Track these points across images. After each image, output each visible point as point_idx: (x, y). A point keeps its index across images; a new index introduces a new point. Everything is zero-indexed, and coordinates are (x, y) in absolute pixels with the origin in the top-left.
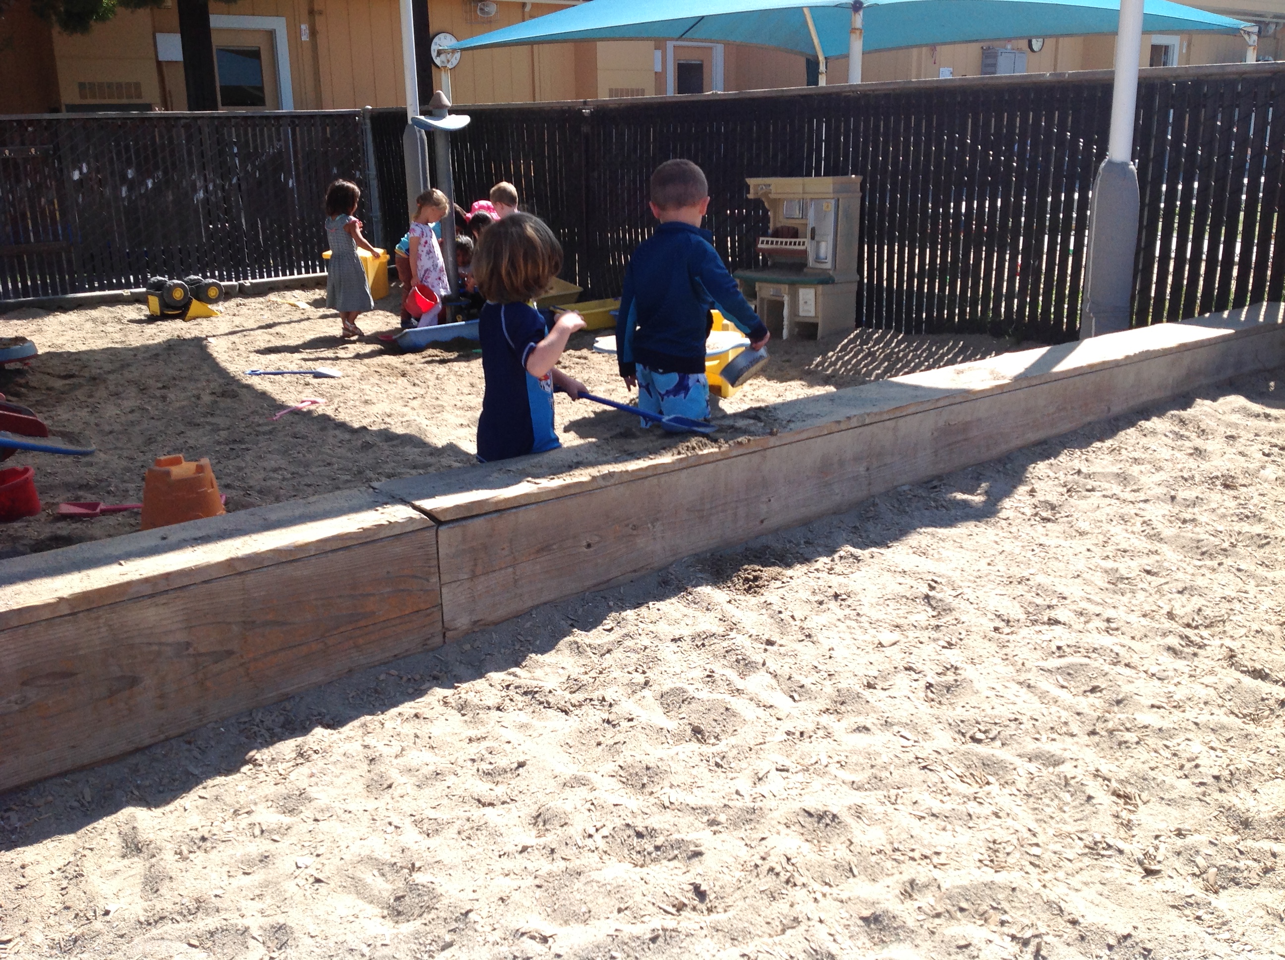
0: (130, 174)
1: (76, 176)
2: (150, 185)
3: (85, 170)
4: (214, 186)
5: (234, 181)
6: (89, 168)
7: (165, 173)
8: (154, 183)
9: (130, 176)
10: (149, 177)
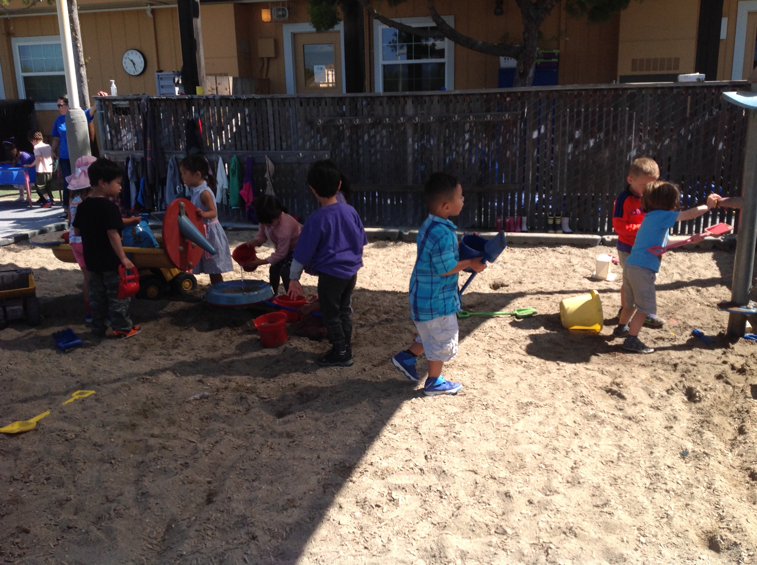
1: (535, 135)
2: (592, 144)
3: (542, 131)
6: (546, 129)
7: (607, 133)
8: (595, 143)
9: (577, 136)
10: (592, 137)
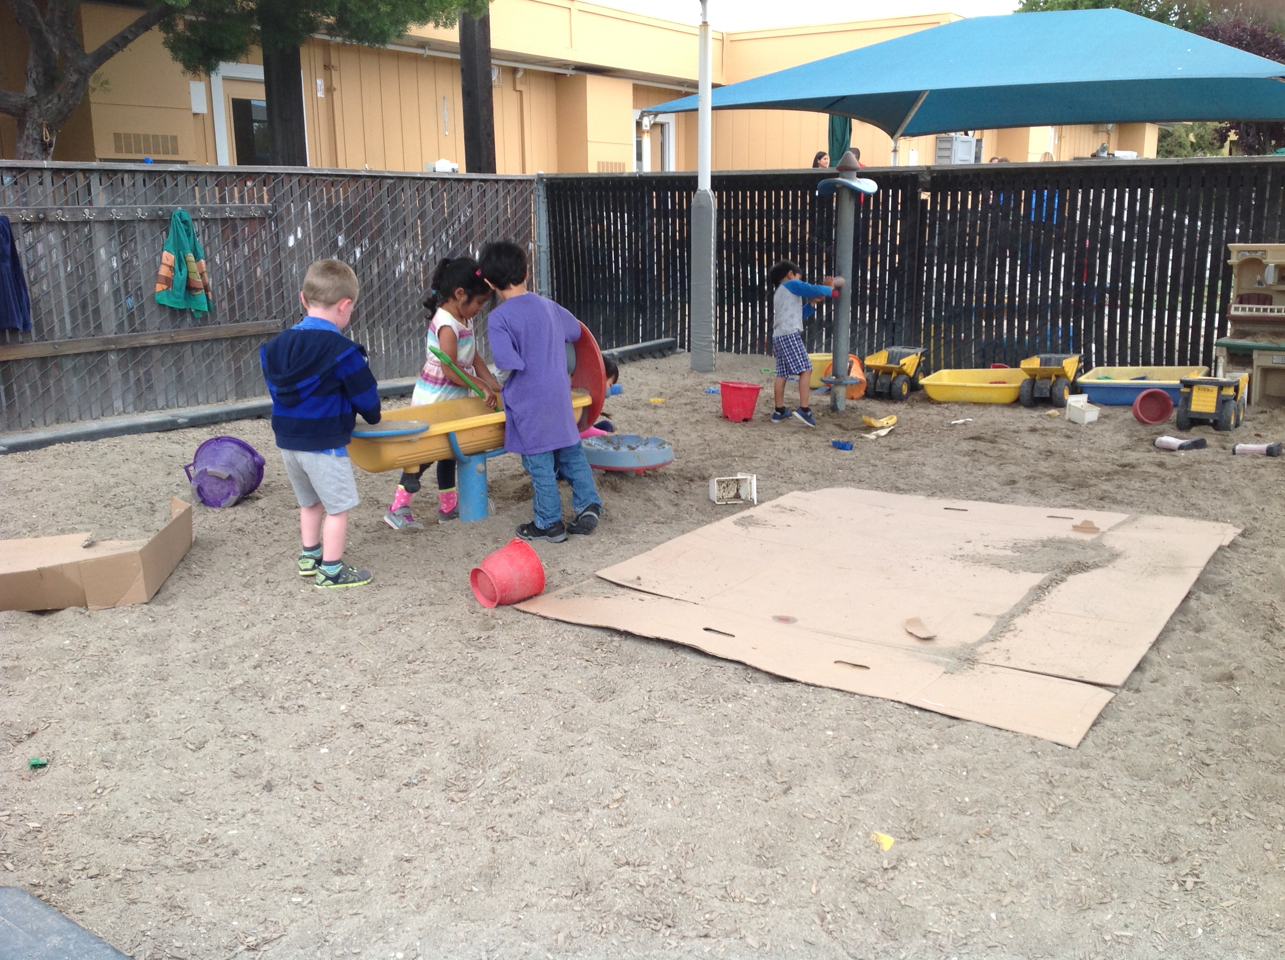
0: (341, 241)
1: (291, 242)
2: (358, 255)
3: (299, 235)
4: (414, 257)
5: (431, 251)
6: (303, 232)
7: (371, 241)
8: (362, 253)
9: (340, 244)
10: (357, 245)
